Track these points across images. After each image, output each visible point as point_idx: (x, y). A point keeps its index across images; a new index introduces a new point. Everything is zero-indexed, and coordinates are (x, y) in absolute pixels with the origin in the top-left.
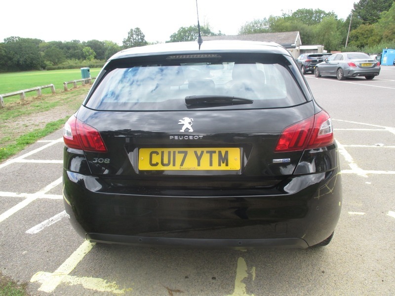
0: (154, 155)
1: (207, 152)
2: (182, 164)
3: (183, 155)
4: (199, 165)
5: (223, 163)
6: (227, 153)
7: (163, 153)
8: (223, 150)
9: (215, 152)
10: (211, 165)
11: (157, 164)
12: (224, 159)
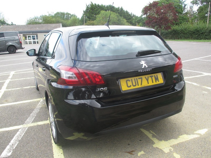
0: (128, 82)
1: (150, 77)
2: (141, 84)
3: (141, 80)
4: (148, 83)
5: (157, 81)
6: (157, 75)
7: (132, 80)
8: (155, 75)
9: (153, 76)
10: (153, 82)
11: (130, 86)
12: (157, 79)
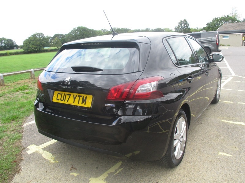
0: (59, 95)
1: (78, 96)
2: (67, 101)
3: (69, 96)
4: (74, 102)
5: (84, 103)
6: (86, 97)
7: (62, 94)
8: (85, 96)
9: (81, 96)
10: (79, 103)
11: (59, 99)
12: (84, 101)
